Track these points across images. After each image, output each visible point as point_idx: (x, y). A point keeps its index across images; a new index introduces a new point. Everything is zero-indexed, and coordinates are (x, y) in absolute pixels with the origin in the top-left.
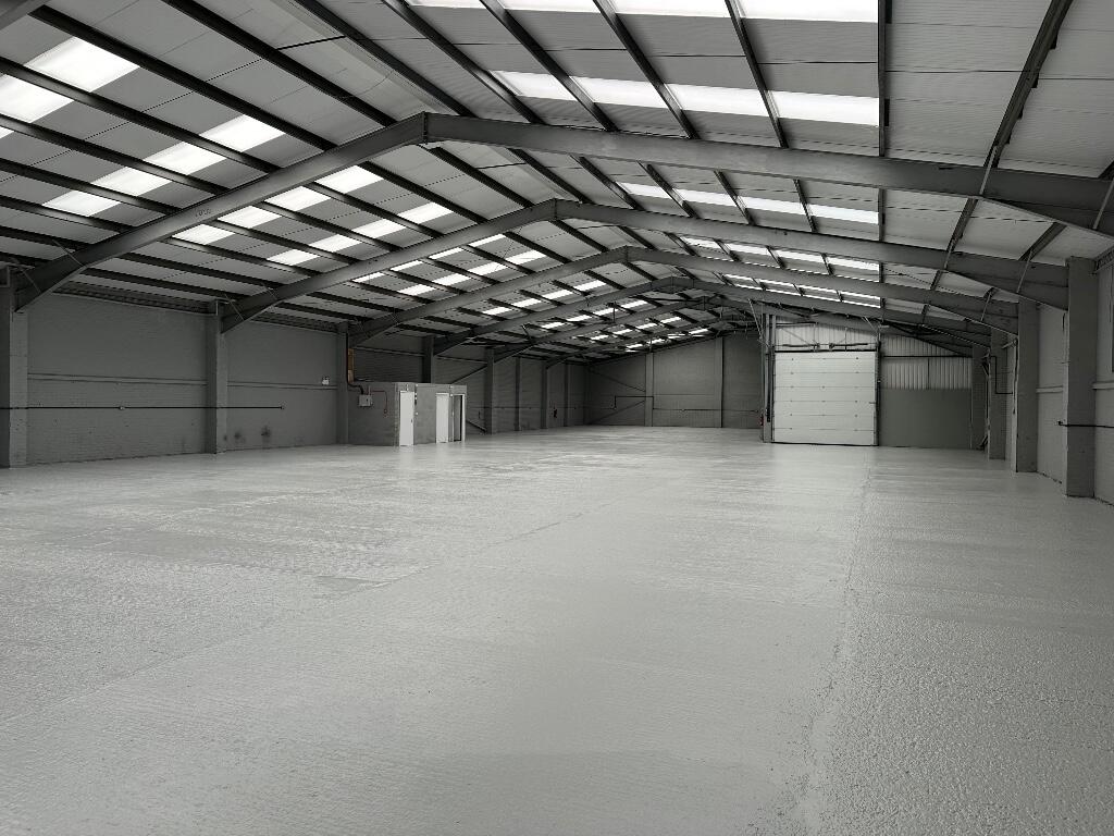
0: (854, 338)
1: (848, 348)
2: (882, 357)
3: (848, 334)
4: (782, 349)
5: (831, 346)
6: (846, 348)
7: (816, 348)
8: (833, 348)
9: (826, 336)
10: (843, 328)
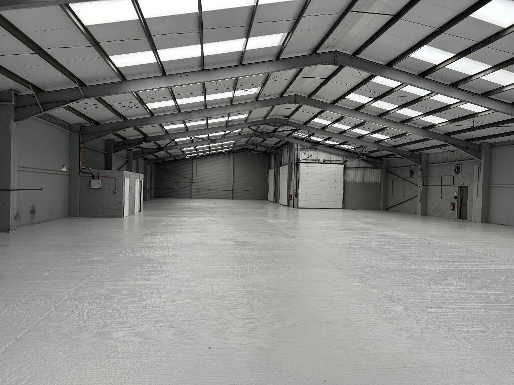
0: (334, 158)
1: (332, 162)
2: (345, 168)
3: (332, 156)
4: (301, 161)
5: (325, 161)
6: (330, 162)
7: (317, 161)
8: (325, 162)
9: (322, 156)
10: (329, 153)
